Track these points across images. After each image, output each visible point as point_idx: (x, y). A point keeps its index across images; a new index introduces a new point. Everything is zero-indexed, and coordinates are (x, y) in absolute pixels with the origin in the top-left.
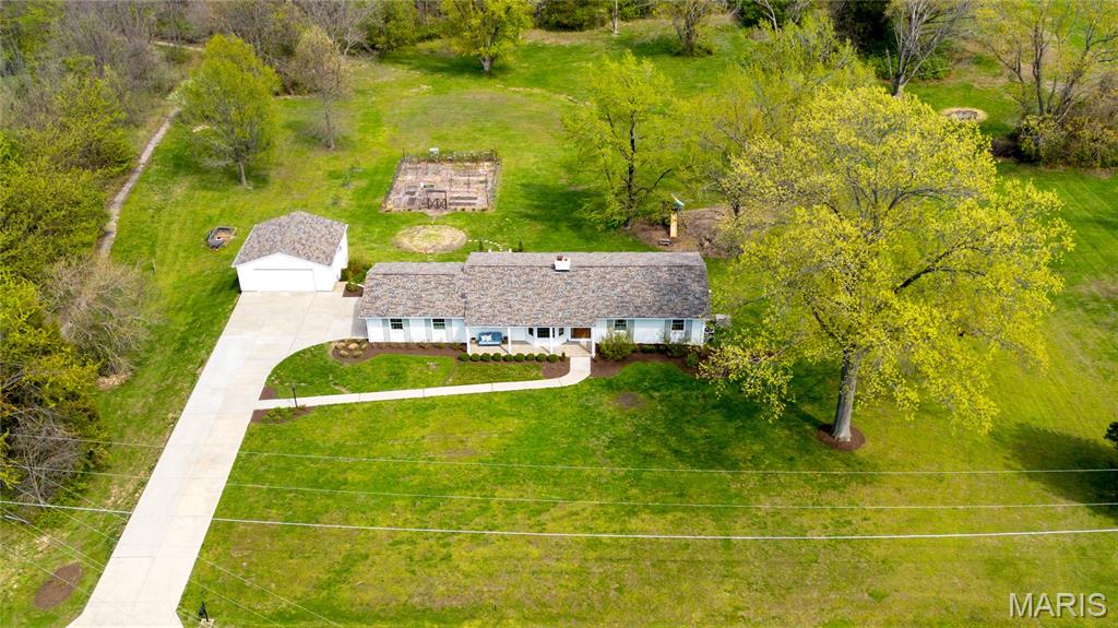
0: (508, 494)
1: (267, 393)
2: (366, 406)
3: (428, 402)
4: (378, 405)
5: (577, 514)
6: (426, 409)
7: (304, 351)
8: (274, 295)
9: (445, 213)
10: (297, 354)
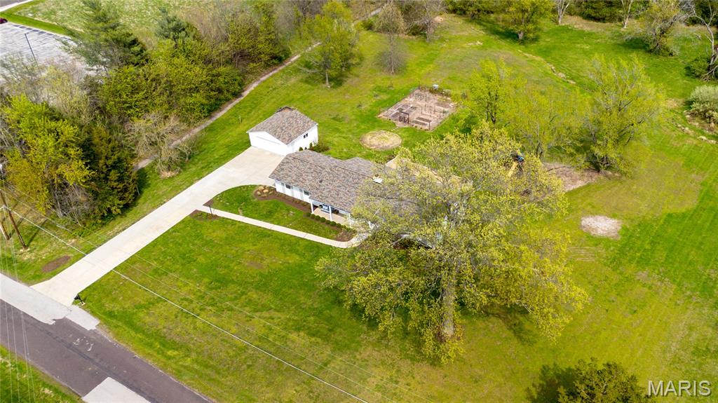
0: (254, 295)
1: (209, 204)
2: (241, 224)
3: (270, 232)
4: (247, 226)
5: (273, 319)
6: (265, 236)
7: (244, 187)
8: (263, 151)
9: (407, 126)
10: (240, 187)
